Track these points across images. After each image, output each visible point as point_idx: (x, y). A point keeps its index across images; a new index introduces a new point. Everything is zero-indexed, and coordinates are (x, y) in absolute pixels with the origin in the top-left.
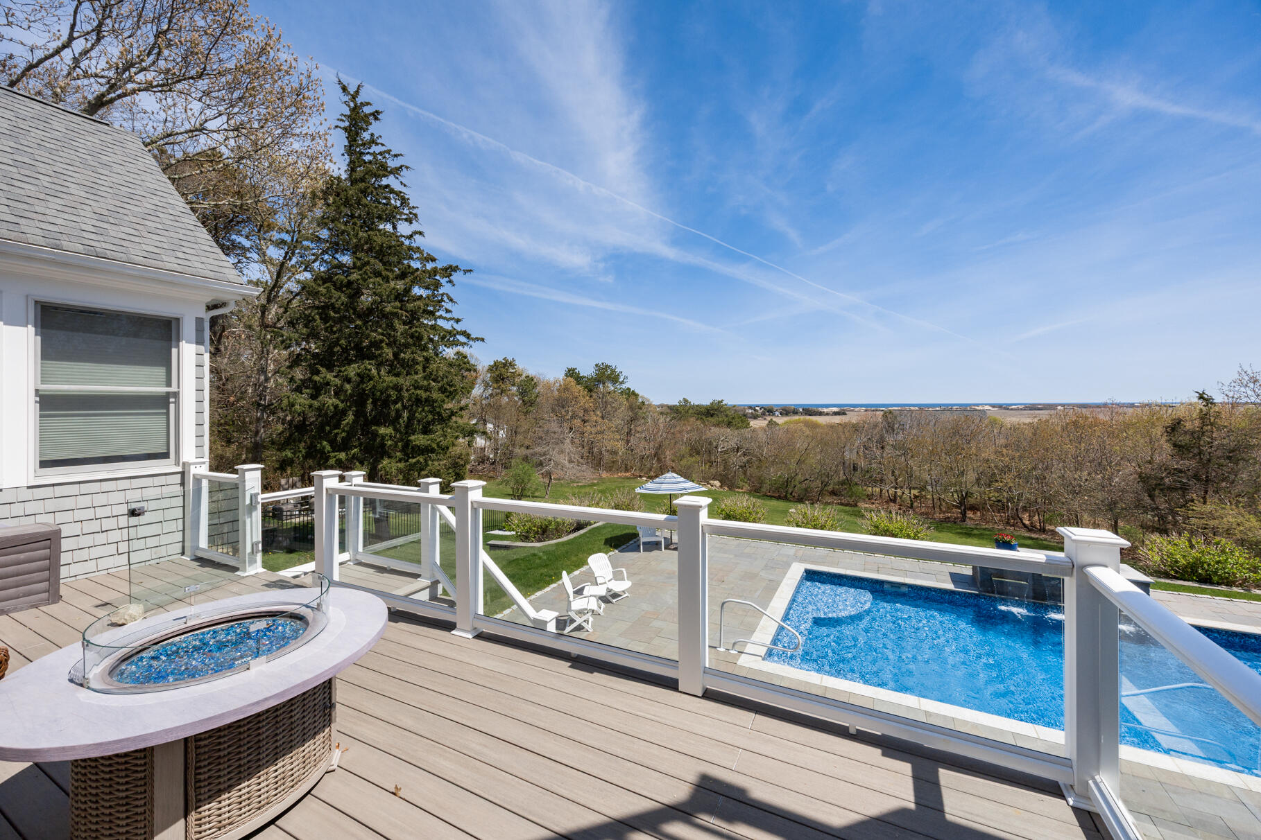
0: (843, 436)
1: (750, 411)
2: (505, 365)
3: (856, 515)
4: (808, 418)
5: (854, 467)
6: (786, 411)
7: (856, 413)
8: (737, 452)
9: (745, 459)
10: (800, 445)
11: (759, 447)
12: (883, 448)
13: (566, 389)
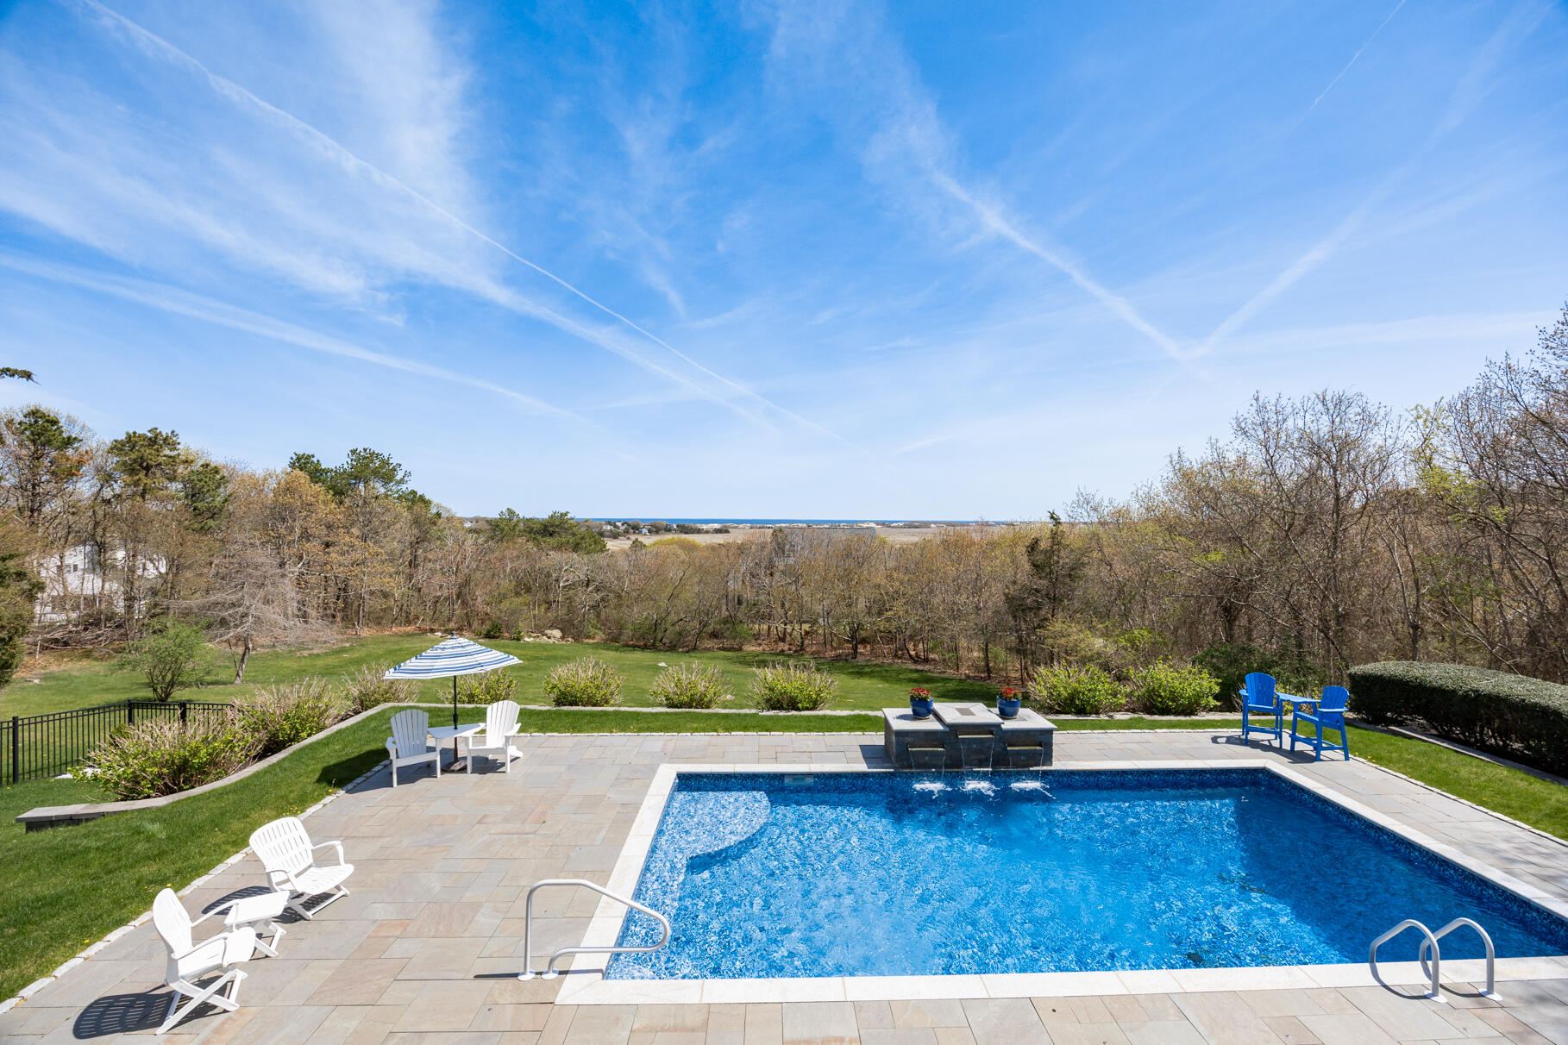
0: (727, 561)
1: (609, 528)
2: (152, 442)
3: (740, 663)
4: (684, 536)
5: (739, 600)
6: (656, 528)
7: (741, 531)
8: (587, 586)
9: (598, 597)
10: (674, 573)
11: (618, 579)
12: (772, 574)
13: (289, 489)
